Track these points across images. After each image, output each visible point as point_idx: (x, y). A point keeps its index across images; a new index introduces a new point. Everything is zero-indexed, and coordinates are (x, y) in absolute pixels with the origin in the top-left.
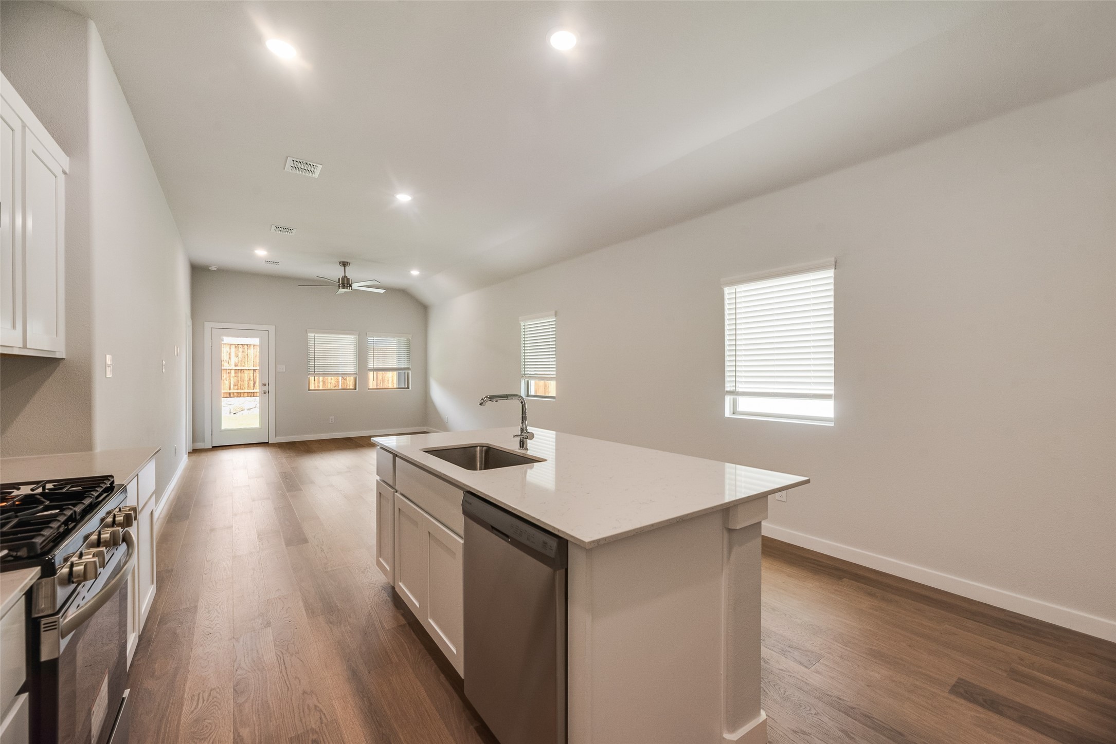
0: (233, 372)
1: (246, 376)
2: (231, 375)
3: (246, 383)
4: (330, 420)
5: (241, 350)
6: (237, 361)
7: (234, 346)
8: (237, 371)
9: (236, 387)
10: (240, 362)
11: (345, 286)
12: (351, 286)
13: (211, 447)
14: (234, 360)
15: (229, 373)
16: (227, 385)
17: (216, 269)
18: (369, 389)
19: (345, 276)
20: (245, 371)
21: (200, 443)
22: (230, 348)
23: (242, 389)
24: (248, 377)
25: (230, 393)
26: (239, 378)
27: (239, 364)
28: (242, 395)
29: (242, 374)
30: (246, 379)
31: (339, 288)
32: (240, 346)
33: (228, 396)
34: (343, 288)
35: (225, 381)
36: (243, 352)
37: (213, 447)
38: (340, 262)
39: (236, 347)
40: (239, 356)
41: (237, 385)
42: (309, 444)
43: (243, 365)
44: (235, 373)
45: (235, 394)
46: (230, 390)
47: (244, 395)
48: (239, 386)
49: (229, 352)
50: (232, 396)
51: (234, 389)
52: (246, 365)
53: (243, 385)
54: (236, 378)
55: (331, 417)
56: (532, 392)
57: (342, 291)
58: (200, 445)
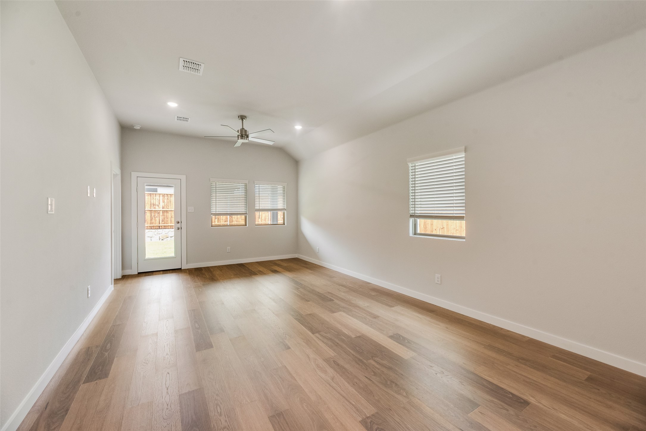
0: (161, 212)
1: (169, 215)
2: (160, 215)
3: (169, 219)
4: (228, 250)
5: (166, 198)
6: (164, 205)
7: (162, 195)
8: (164, 212)
9: (163, 222)
10: (165, 206)
11: (243, 136)
12: (248, 137)
13: (137, 273)
14: (162, 204)
15: (159, 213)
16: (158, 221)
17: (139, 128)
18: (256, 225)
19: (243, 129)
20: (169, 212)
21: (128, 270)
22: (159, 197)
23: (167, 224)
24: (171, 216)
25: (159, 226)
26: (165, 216)
27: (165, 207)
28: (167, 228)
29: (167, 214)
30: (170, 217)
31: (238, 139)
32: (166, 195)
33: (158, 228)
34: (242, 139)
35: (156, 218)
36: (167, 199)
37: (139, 273)
38: (239, 116)
39: (163, 196)
40: (165, 201)
41: (164, 221)
42: (212, 270)
43: (168, 207)
44: (163, 213)
45: (163, 227)
46: (159, 224)
47: (168, 227)
48: (165, 221)
49: (159, 199)
50: (160, 228)
51: (162, 224)
52: (170, 208)
53: (168, 221)
54: (163, 216)
55: (228, 248)
56: (419, 231)
57: (241, 141)
58: (128, 272)
